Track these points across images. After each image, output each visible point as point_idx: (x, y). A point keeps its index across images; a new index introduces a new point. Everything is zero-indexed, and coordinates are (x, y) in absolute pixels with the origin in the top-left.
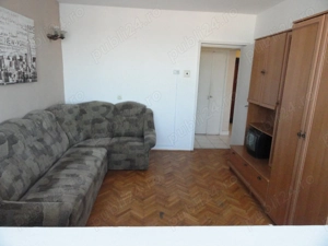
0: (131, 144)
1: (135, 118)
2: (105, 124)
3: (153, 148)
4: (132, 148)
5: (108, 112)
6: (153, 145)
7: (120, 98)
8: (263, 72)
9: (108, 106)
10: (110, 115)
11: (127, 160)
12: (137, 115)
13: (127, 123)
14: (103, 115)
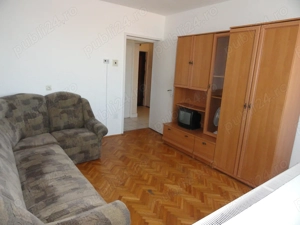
0: (82, 135)
1: (72, 109)
2: (40, 119)
3: (108, 135)
4: (86, 139)
5: (40, 105)
6: (106, 132)
7: (49, 88)
8: (191, 63)
9: (38, 98)
10: (43, 108)
11: (81, 153)
12: (74, 105)
13: (65, 115)
14: (35, 109)
